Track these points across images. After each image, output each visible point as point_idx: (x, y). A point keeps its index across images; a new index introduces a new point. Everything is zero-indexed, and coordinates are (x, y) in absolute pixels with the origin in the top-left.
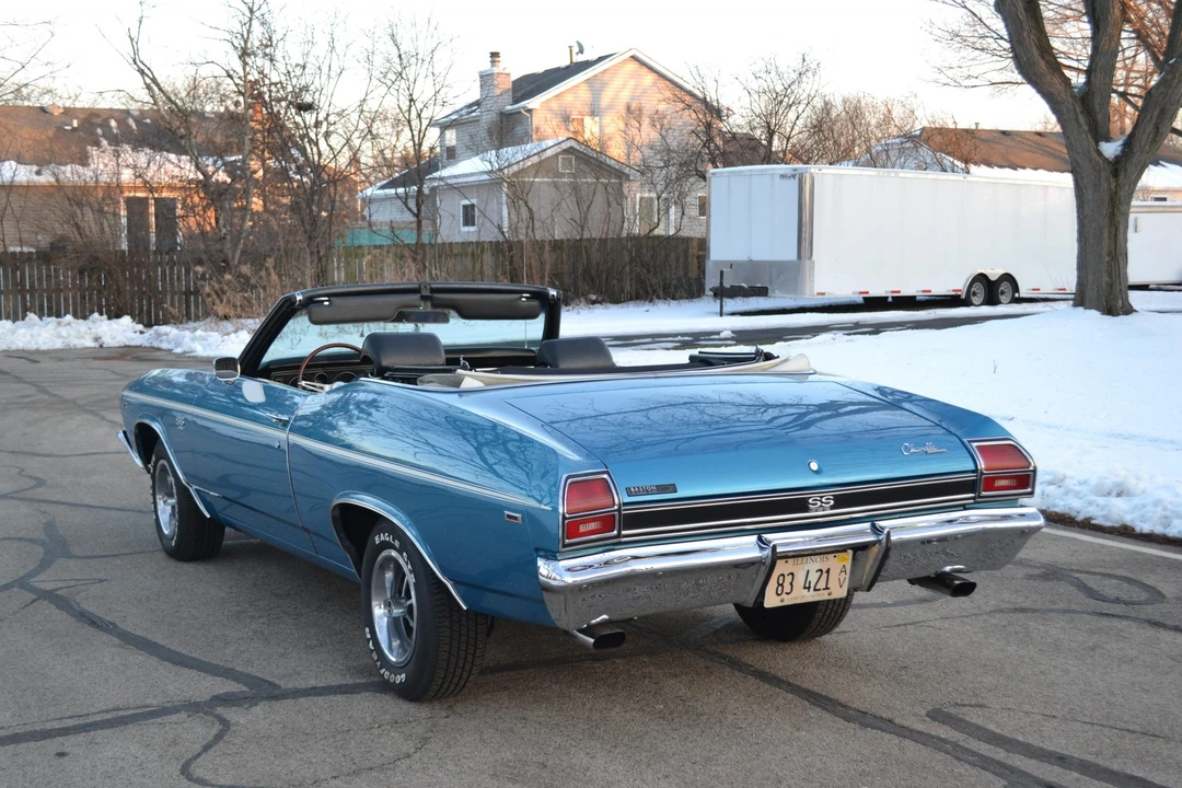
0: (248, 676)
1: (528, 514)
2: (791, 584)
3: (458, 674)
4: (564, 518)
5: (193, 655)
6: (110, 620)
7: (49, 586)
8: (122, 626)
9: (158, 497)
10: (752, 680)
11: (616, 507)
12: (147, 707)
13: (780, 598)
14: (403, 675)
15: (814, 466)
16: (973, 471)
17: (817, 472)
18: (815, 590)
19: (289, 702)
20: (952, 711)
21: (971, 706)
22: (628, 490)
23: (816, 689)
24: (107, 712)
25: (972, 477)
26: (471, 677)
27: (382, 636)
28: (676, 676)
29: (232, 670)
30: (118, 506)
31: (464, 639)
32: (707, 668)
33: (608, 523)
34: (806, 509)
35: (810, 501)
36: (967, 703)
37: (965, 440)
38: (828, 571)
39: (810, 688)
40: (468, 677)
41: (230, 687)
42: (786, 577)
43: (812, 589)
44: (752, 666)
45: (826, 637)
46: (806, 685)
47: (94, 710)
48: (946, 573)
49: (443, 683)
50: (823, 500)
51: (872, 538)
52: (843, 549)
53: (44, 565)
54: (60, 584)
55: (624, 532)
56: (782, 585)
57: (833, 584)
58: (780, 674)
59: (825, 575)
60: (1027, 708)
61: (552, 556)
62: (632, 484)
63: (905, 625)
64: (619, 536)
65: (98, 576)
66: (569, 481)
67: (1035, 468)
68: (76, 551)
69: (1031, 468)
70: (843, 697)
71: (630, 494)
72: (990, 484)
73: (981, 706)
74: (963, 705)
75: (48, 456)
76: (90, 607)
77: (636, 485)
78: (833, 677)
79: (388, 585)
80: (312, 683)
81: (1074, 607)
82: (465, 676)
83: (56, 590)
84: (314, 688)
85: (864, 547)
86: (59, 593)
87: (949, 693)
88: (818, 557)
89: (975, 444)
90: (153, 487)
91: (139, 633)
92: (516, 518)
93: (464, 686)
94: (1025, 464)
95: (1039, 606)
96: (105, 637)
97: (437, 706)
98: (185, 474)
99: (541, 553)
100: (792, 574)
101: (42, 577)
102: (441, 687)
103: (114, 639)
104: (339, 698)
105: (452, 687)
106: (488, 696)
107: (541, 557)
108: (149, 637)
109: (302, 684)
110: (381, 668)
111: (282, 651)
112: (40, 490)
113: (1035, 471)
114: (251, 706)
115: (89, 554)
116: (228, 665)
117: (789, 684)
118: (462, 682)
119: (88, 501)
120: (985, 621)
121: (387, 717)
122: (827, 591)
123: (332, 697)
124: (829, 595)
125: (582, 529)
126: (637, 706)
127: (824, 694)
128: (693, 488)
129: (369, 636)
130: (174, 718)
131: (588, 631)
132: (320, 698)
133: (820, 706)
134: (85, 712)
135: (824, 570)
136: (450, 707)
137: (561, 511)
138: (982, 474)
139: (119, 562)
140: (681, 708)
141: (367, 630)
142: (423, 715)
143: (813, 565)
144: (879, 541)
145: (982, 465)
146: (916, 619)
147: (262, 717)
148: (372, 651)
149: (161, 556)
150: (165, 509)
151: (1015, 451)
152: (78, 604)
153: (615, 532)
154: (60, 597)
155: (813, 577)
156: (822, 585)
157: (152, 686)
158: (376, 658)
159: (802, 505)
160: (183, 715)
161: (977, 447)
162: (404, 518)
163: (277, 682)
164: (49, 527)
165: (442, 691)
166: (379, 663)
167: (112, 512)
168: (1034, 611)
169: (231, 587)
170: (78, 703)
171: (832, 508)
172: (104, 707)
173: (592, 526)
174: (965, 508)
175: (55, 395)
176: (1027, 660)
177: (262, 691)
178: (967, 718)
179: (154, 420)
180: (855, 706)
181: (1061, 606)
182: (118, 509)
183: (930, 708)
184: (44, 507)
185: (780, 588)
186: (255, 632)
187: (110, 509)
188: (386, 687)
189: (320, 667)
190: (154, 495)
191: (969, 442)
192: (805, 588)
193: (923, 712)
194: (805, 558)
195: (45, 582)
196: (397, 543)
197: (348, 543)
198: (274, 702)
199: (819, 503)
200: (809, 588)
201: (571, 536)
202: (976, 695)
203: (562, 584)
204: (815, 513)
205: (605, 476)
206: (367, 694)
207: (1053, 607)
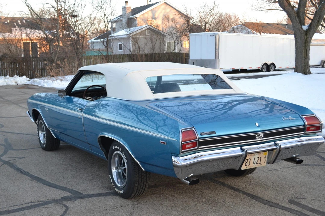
0: (72, 190)
1: (169, 142)
2: (250, 162)
3: (141, 190)
4: (182, 143)
5: (54, 183)
6: (27, 171)
7: (7, 160)
8: (30, 173)
9: (39, 131)
10: (230, 190)
11: (197, 139)
12: (41, 201)
13: (246, 167)
14: (123, 191)
15: (257, 125)
16: (303, 125)
17: (258, 126)
18: (257, 164)
19: (86, 199)
20: (296, 200)
21: (301, 198)
22: (201, 133)
23: (251, 193)
24: (28, 203)
25: (303, 127)
26: (145, 191)
27: (115, 178)
28: (207, 189)
29: (67, 188)
30: (26, 133)
31: (143, 180)
32: (215, 186)
33: (194, 144)
34: (255, 138)
35: (256, 136)
36: (300, 197)
37: (300, 115)
38: (261, 158)
39: (249, 192)
40: (144, 191)
41: (67, 194)
42: (248, 160)
43: (256, 163)
44: (229, 185)
45: (249, 175)
46: (248, 192)
47: (24, 203)
48: (294, 157)
49: (136, 193)
50: (260, 135)
51: (275, 147)
52: (265, 151)
53: (5, 152)
54: (10, 159)
55: (199, 147)
56: (247, 163)
57: (262, 162)
58: (238, 188)
59: (260, 159)
60: (319, 199)
61: (177, 155)
62: (202, 132)
63: (272, 170)
64: (198, 148)
65: (22, 156)
66: (183, 131)
67: (322, 123)
68: (14, 148)
69: (321, 124)
70: (261, 196)
71: (201, 135)
72: (308, 129)
73: (304, 198)
74: (299, 198)
75: (4, 117)
76: (20, 167)
77: (203, 132)
78: (255, 189)
79: (116, 162)
80: (93, 192)
81: (320, 164)
82: (143, 191)
83: (9, 161)
84: (94, 194)
85: (272, 150)
86: (10, 162)
87: (293, 194)
88: (258, 153)
89: (304, 117)
90: (38, 129)
91: (36, 175)
92: (164, 143)
93: (142, 194)
94: (318, 122)
95: (310, 164)
96: (26, 177)
97: (134, 200)
98: (48, 124)
99: (173, 154)
100: (250, 159)
101: (4, 156)
102: (135, 194)
103: (29, 178)
104: (102, 198)
105: (139, 194)
106: (149, 196)
107: (173, 156)
108: (39, 177)
109: (90, 193)
110: (115, 188)
111: (81, 181)
112: (2, 128)
113: (322, 125)
114: (74, 201)
115: (19, 149)
116: (65, 186)
117: (243, 192)
118: (142, 193)
119: (17, 132)
120: (296, 169)
121: (118, 204)
122: (260, 164)
123: (100, 197)
124: (261, 165)
125: (187, 146)
126: (197, 200)
127: (254, 195)
128: (221, 133)
129: (111, 178)
130: (50, 205)
131: (187, 179)
132: (96, 198)
133: (254, 199)
134: (21, 203)
135: (260, 157)
136: (138, 201)
137: (180, 141)
138: (306, 126)
139: (28, 151)
140: (211, 200)
141: (110, 176)
142: (130, 204)
143: (256, 156)
144: (277, 148)
145: (306, 123)
146: (275, 168)
147: (78, 205)
148: (112, 183)
149: (41, 149)
150: (42, 135)
151: (316, 118)
152: (16, 166)
153: (197, 147)
154: (11, 163)
155: (256, 160)
156: (259, 162)
157: (42, 194)
158: (113, 185)
159: (254, 137)
160: (53, 204)
161: (305, 117)
162: (123, 141)
163: (81, 192)
164: (6, 140)
165: (135, 196)
166: (114, 187)
167: (24, 135)
168: (309, 165)
169: (63, 160)
170: (19, 200)
171: (263, 138)
172: (27, 202)
173: (190, 146)
174: (300, 137)
175: (5, 99)
176: (313, 182)
177: (78, 196)
178: (301, 203)
179: (38, 108)
180: (265, 199)
181: (316, 163)
182: (26, 134)
183: (289, 199)
184: (4, 134)
185: (246, 163)
186: (72, 175)
187: (24, 134)
188: (116, 194)
189: (94, 187)
190: (38, 131)
191: (302, 116)
192: (254, 163)
193: (287, 201)
194: (254, 154)
195: (6, 158)
196: (120, 149)
197: (103, 148)
198: (81, 200)
199: (259, 136)
200: (255, 163)
201: (183, 149)
202: (301, 195)
203: (181, 165)
204: (257, 140)
205: (193, 129)
206: (111, 196)
207: (314, 164)
